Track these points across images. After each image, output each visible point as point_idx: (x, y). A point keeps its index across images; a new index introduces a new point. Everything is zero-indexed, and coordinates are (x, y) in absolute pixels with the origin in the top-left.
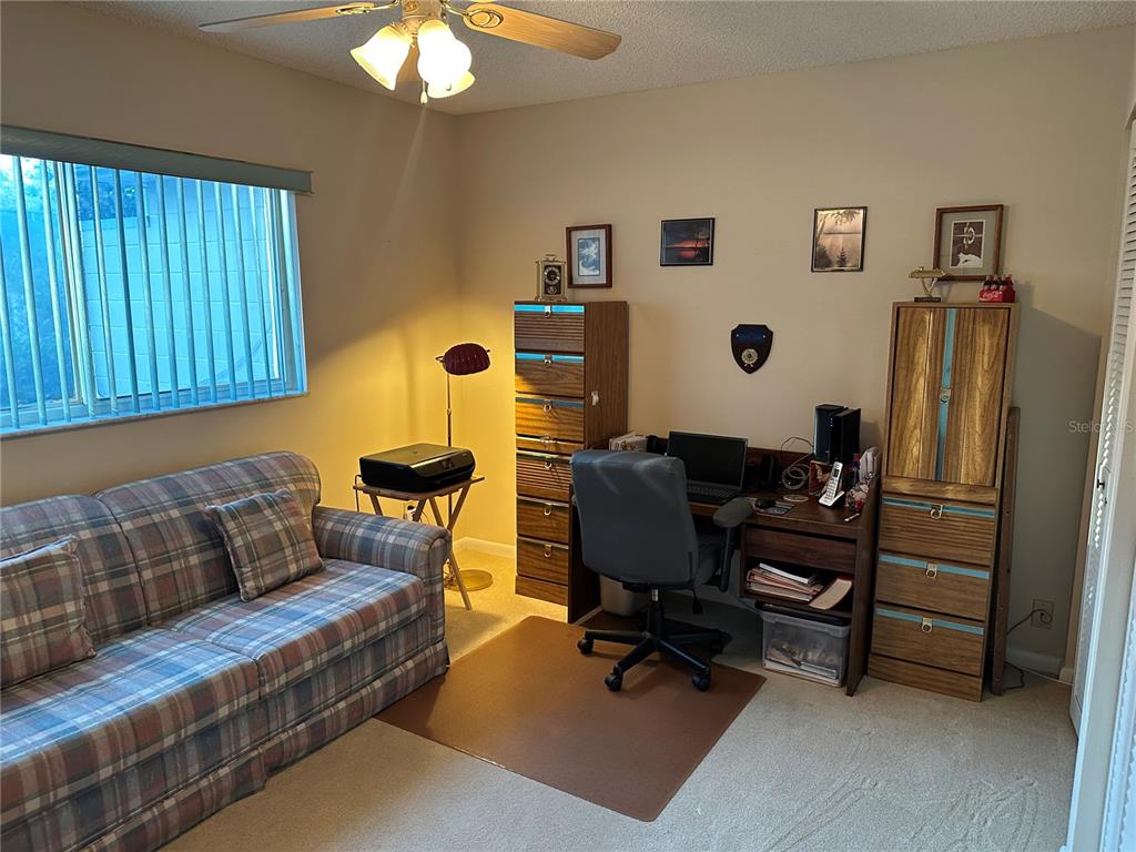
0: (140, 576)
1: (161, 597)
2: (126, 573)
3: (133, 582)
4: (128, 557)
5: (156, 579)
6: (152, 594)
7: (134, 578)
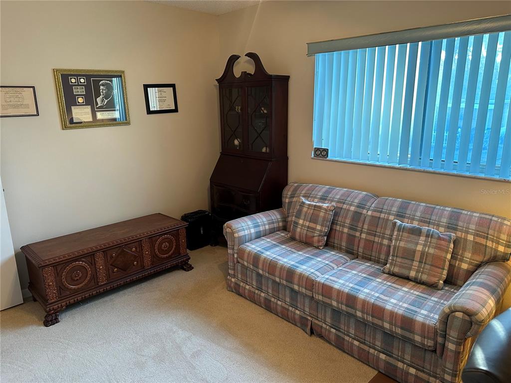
0: (360, 235)
1: (364, 248)
2: (356, 230)
3: (357, 235)
4: (360, 225)
5: (366, 240)
6: (362, 245)
7: (358, 234)
